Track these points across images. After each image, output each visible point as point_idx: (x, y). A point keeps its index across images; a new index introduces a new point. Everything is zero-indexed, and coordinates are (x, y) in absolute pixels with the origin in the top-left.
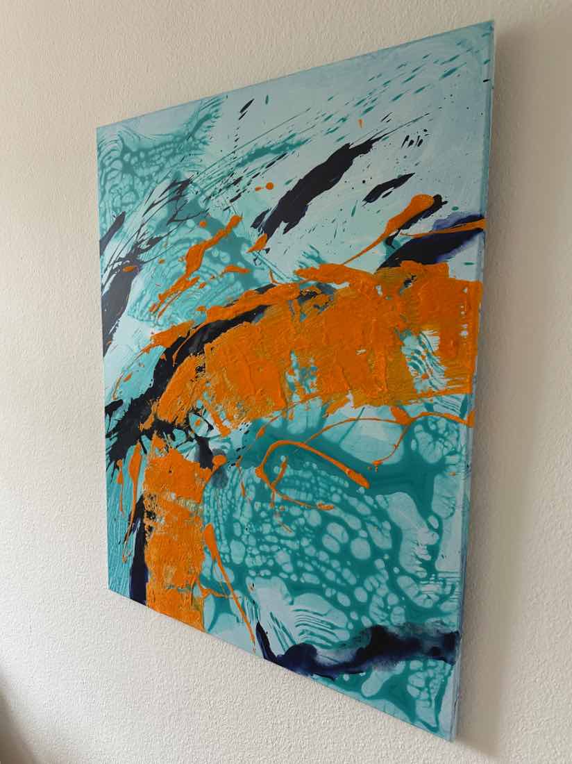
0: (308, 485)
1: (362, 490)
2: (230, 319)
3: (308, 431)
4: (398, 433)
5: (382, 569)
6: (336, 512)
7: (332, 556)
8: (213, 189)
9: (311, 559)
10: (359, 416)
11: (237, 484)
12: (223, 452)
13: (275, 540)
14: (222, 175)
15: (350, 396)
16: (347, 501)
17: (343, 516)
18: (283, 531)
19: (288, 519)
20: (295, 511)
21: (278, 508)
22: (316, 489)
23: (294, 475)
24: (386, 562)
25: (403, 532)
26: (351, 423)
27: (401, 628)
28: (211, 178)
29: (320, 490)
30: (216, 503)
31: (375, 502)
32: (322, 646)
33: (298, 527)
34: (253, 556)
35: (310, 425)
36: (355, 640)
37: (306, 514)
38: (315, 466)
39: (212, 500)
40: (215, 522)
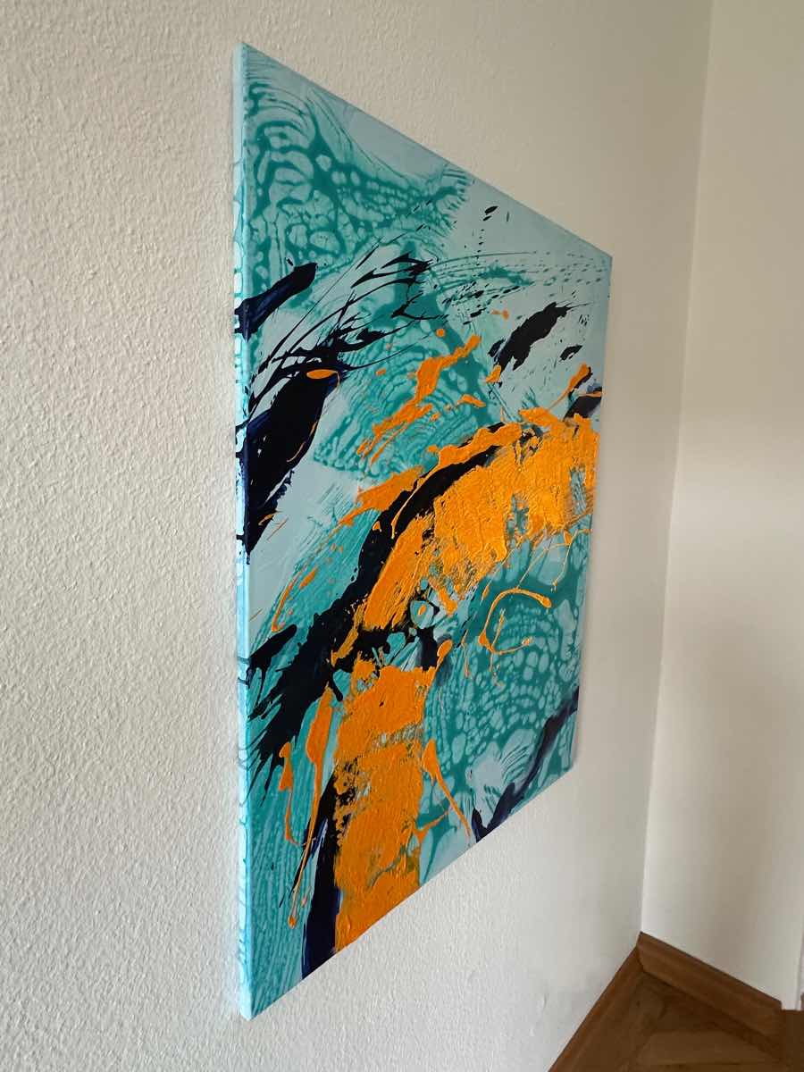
0: (517, 629)
3: (520, 573)
6: (533, 641)
7: (528, 684)
8: (454, 291)
9: (515, 699)
12: (449, 635)
13: (492, 704)
14: (464, 278)
16: (539, 627)
17: (536, 642)
18: (498, 690)
19: (502, 674)
20: (507, 661)
21: (496, 668)
22: (522, 629)
23: (509, 624)
24: (555, 663)
28: (452, 276)
29: (525, 628)
30: (439, 707)
31: (553, 617)
32: (518, 776)
33: (508, 676)
34: (472, 739)
35: (521, 568)
37: (514, 659)
38: (522, 607)
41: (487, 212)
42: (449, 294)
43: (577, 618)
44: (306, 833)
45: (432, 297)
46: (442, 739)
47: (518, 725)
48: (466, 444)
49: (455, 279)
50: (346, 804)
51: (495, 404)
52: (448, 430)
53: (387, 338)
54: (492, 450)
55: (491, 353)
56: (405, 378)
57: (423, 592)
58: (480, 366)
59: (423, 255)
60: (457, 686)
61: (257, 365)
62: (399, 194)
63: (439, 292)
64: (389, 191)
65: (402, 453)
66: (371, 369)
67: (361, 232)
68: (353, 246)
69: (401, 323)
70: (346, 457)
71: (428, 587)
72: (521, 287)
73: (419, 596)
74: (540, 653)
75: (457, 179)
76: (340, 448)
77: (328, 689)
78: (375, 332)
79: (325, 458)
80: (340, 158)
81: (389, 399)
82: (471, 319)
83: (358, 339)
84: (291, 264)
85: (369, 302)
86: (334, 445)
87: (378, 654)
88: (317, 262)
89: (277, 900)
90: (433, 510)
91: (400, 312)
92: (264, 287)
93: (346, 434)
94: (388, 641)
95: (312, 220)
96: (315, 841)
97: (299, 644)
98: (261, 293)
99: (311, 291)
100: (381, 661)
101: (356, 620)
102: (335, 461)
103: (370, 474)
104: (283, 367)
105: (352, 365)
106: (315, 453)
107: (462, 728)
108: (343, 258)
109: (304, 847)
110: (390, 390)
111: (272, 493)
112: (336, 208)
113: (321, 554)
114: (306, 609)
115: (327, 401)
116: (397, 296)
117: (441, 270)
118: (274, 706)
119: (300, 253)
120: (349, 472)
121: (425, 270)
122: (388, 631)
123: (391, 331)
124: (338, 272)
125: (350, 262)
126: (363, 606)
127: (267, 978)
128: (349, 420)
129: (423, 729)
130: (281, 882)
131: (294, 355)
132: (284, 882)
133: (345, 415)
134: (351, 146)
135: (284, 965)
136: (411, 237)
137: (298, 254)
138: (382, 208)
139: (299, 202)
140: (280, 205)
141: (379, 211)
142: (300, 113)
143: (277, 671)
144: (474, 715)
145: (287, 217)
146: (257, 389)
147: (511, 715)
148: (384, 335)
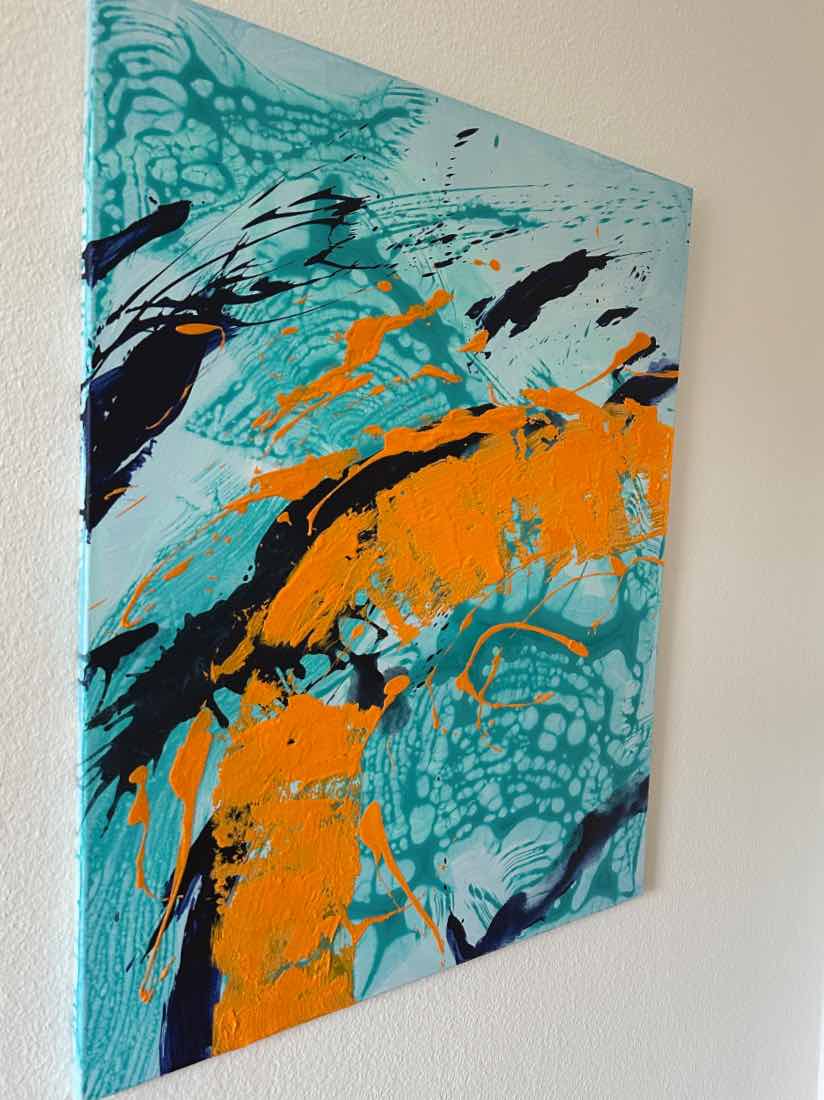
0: (525, 677)
1: (581, 661)
2: (425, 451)
3: (529, 604)
4: (615, 585)
5: (595, 744)
6: (555, 699)
7: (548, 756)
8: (406, 234)
9: (524, 774)
10: (583, 573)
11: (426, 713)
12: (405, 669)
13: (480, 772)
14: (422, 218)
15: (574, 551)
16: (566, 681)
17: (561, 701)
18: (491, 756)
19: (498, 734)
21: (487, 725)
22: (533, 679)
23: (509, 669)
24: (599, 735)
25: (614, 693)
26: (573, 584)
27: (608, 801)
28: (403, 216)
29: (539, 678)
30: (387, 761)
31: (593, 670)
32: (533, 884)
33: (511, 740)
34: (446, 816)
35: (531, 597)
36: (567, 848)
37: (521, 717)
38: (534, 649)
39: (379, 760)
40: (384, 795)
41: (461, 136)
42: (398, 238)
43: (640, 679)
44: (168, 886)
45: (370, 243)
46: (393, 806)
47: (530, 811)
48: (430, 428)
49: (406, 220)
50: (232, 862)
51: (480, 380)
52: (400, 408)
53: (298, 291)
54: (475, 439)
55: (472, 314)
56: (326, 340)
57: (359, 608)
58: (451, 330)
59: (353, 189)
60: (419, 738)
61: (104, 316)
62: (316, 118)
63: (383, 236)
64: (299, 116)
65: (325, 433)
66: (273, 326)
67: (258, 166)
68: (245, 181)
69: (320, 272)
70: (235, 430)
71: (368, 602)
72: (522, 230)
73: (354, 613)
74: (570, 718)
75: (410, 97)
76: (226, 419)
77: (205, 710)
78: (280, 283)
79: (204, 429)
80: (226, 81)
81: (301, 365)
82: (434, 270)
83: (252, 289)
84: (155, 202)
85: (269, 246)
86: (217, 415)
87: (286, 677)
88: (190, 199)
89: (122, 963)
90: (375, 506)
91: (319, 259)
92: (116, 229)
93: (234, 402)
94: (301, 662)
95: (184, 153)
96: (181, 900)
97: (162, 648)
98: (111, 235)
99: (183, 233)
100: (290, 686)
101: (251, 628)
102: (218, 433)
103: (272, 453)
104: (142, 318)
105: (243, 321)
106: (188, 422)
107: (428, 797)
108: (230, 196)
109: (165, 904)
110: (302, 354)
111: (124, 464)
112: (219, 139)
113: (195, 543)
114: (174, 606)
115: (205, 361)
116: (313, 238)
117: (384, 209)
118: (122, 718)
119: (167, 190)
120: (240, 449)
121: (359, 208)
122: (302, 649)
123: (304, 281)
124: (223, 210)
125: (241, 200)
126: (262, 614)
127: (106, 1058)
128: (239, 386)
129: (360, 787)
130: (129, 939)
131: (156, 305)
132: (135, 941)
133: (235, 379)
134: (243, 68)
135: (131, 1048)
136: (336, 169)
137: (164, 192)
138: (289, 136)
139: (167, 133)
140: (139, 136)
141: (286, 140)
142: (169, 35)
143: (128, 676)
144: (450, 782)
145: (149, 149)
146: (104, 343)
147: (516, 794)
148: (292, 286)
